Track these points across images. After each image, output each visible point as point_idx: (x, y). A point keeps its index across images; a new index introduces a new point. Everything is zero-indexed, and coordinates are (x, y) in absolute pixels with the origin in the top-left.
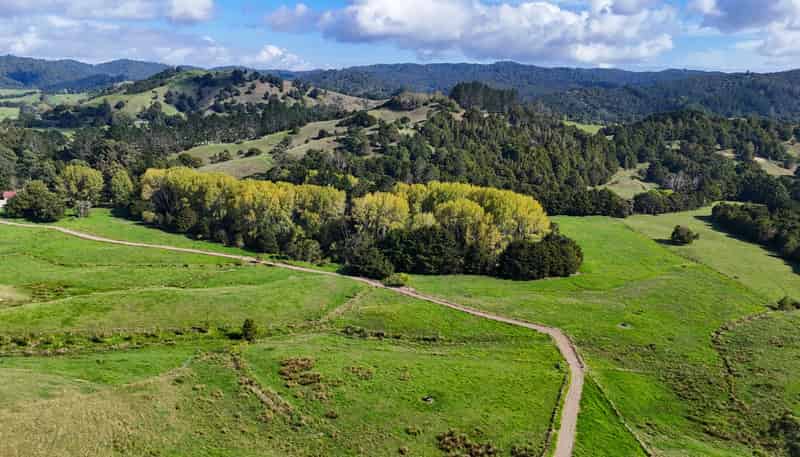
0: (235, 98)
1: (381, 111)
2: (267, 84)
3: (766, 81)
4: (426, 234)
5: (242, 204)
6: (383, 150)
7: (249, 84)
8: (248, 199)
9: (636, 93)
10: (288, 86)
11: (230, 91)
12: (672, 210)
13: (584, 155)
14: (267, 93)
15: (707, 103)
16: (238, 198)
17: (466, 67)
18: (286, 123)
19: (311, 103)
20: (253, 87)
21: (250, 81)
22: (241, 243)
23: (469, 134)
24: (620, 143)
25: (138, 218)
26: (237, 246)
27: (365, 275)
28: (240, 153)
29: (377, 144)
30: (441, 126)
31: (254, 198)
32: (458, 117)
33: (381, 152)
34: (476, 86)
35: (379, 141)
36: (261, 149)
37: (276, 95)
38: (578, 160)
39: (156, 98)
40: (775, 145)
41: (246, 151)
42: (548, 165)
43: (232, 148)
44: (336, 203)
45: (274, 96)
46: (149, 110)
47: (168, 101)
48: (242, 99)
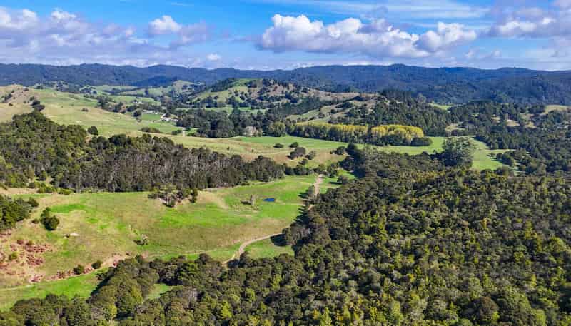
0: (268, 93)
1: (354, 101)
2: (281, 86)
6: (364, 117)
10: (292, 87)
11: (265, 90)
13: (438, 118)
21: (274, 84)
24: (453, 114)
25: (303, 136)
30: (382, 108)
32: (388, 104)
38: (436, 120)
39: (230, 93)
40: (516, 114)
41: (310, 118)
42: (424, 121)
45: (286, 92)
46: (230, 99)
47: (237, 95)
48: (272, 94)
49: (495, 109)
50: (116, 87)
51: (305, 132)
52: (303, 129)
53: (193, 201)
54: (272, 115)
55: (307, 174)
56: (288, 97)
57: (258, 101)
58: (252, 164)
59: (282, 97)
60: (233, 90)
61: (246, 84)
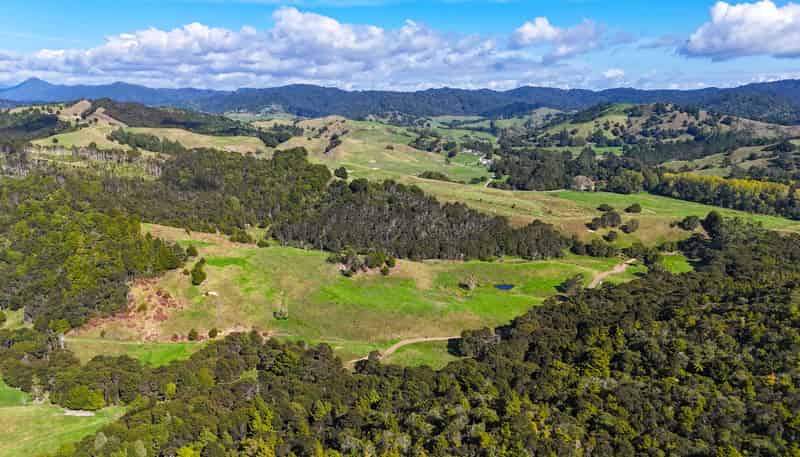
2: (685, 114)
10: (703, 114)
19: (725, 128)
25: (669, 195)
28: (696, 167)
36: (714, 165)
39: (598, 126)
41: (702, 166)
45: (692, 124)
46: (594, 135)
47: (607, 128)
48: (665, 127)
50: (457, 118)
51: (673, 189)
52: (671, 184)
53: (384, 272)
54: (630, 159)
55: (606, 256)
56: (691, 131)
57: (639, 137)
58: (515, 232)
59: (681, 132)
60: (602, 120)
61: (625, 112)
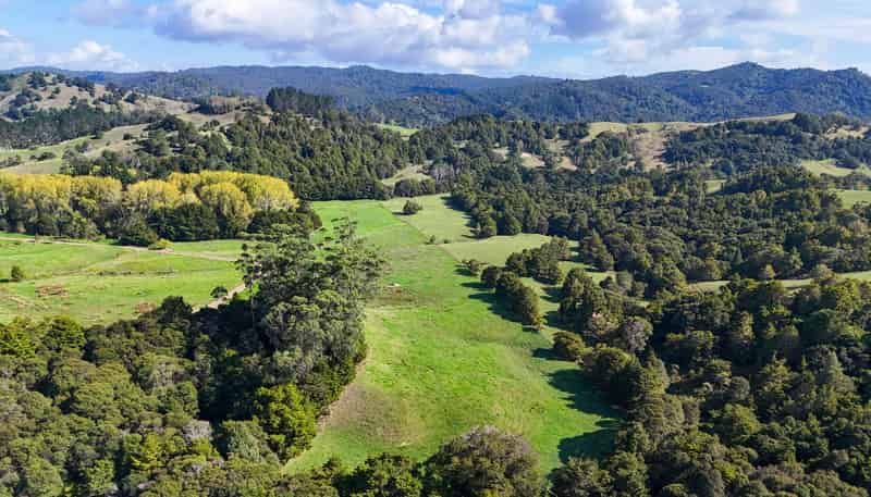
0: (36, 103)
1: (194, 115)
2: (75, 88)
3: (580, 88)
4: (185, 210)
5: (21, 194)
6: (182, 150)
7: (53, 88)
8: (26, 189)
9: (471, 99)
10: (100, 90)
11: (28, 96)
12: (425, 193)
14: (75, 98)
15: (526, 108)
16: (17, 189)
17: (319, 70)
18: (87, 127)
19: (128, 108)
20: (57, 91)
21: (54, 84)
22: (22, 229)
23: (273, 136)
26: (18, 232)
27: (133, 244)
28: (33, 157)
29: (178, 145)
30: (247, 129)
31: (33, 189)
32: (266, 120)
33: (180, 152)
34: (290, 91)
35: (179, 141)
36: (56, 153)
37: (86, 100)
40: (538, 142)
41: (38, 156)
42: (340, 161)
43: (24, 153)
44: (113, 190)
45: (84, 101)
48: (44, 105)
49: (498, 131)
